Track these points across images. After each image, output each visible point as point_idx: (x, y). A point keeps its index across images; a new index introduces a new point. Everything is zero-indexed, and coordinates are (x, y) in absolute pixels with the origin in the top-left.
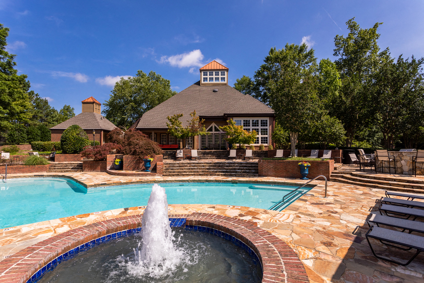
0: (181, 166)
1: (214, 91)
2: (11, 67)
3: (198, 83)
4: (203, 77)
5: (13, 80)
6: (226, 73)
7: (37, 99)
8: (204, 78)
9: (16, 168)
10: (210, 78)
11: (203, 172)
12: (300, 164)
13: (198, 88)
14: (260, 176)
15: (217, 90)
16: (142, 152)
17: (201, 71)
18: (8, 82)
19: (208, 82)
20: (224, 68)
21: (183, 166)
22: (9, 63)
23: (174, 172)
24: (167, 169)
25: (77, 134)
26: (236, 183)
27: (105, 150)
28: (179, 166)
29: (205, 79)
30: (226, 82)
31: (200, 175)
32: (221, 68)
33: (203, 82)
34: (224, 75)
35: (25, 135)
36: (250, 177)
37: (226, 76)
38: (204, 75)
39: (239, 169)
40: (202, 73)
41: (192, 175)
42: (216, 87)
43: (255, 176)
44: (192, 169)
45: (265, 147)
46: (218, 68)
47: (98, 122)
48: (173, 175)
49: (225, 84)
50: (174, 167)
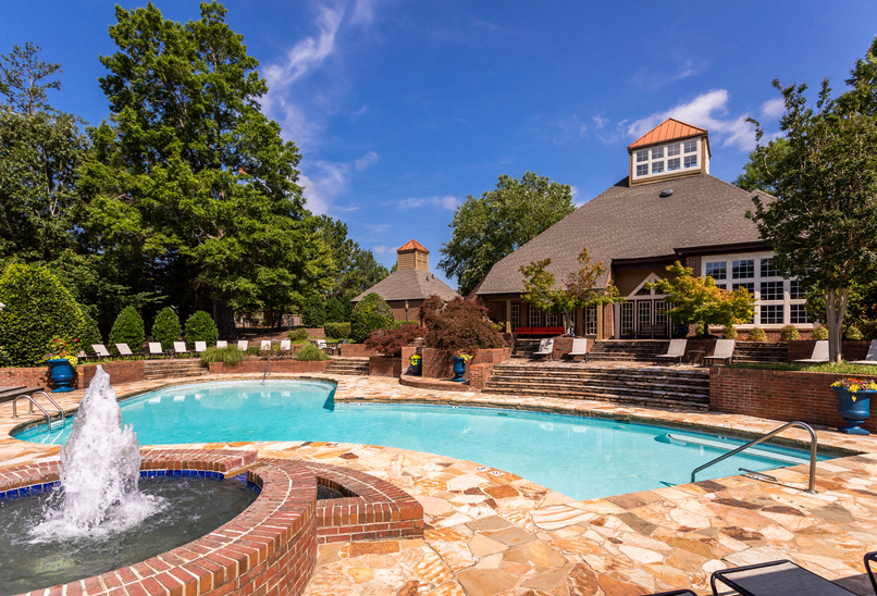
0: (528, 375)
1: (663, 195)
2: (300, 208)
3: (625, 183)
4: (635, 164)
5: (303, 227)
6: (699, 143)
7: (357, 252)
8: (639, 167)
9: (286, 364)
10: (654, 164)
11: (570, 389)
12: (836, 384)
13: (623, 192)
14: (714, 409)
15: (671, 191)
16: (453, 343)
17: (631, 151)
18: (294, 232)
19: (651, 174)
20: (693, 132)
21: (532, 375)
22: (297, 202)
23: (507, 386)
24: (497, 379)
26: (627, 422)
27: (400, 337)
28: (526, 374)
29: (642, 170)
30: (698, 167)
31: (560, 395)
32: (685, 134)
33: (635, 177)
34: (695, 149)
35: (323, 313)
36: (681, 410)
37: (698, 153)
38: (639, 160)
39: (663, 389)
40: (635, 156)
41: (542, 394)
42: (669, 185)
43: (698, 409)
44: (550, 381)
45: (800, 331)
46: (677, 136)
47: (418, 286)
48: (503, 392)
49: (698, 173)
50: (513, 374)
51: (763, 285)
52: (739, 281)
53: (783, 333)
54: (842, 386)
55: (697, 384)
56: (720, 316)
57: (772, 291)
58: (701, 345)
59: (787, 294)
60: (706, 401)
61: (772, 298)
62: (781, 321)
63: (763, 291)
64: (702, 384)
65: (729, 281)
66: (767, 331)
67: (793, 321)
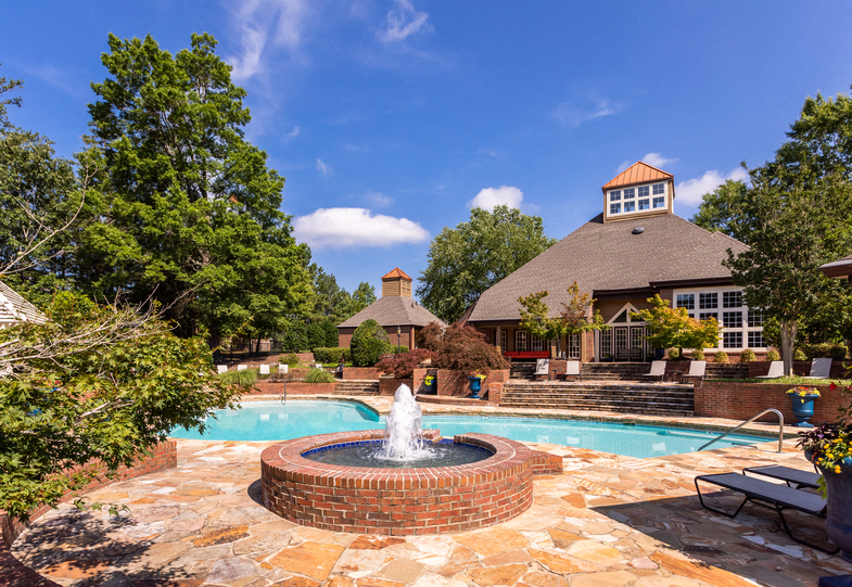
0: (536, 391)
1: (635, 233)
4: (609, 203)
6: (666, 186)
8: (612, 206)
10: (626, 204)
11: (576, 402)
12: (790, 391)
13: (598, 228)
14: (696, 415)
15: (642, 229)
16: (467, 365)
17: (605, 190)
19: (623, 212)
20: (660, 176)
21: (540, 391)
23: (521, 401)
24: (509, 395)
25: (373, 335)
26: (633, 424)
27: (410, 360)
28: (534, 391)
29: (615, 208)
30: (666, 207)
31: (569, 407)
32: (653, 177)
33: (609, 214)
34: (662, 192)
37: (665, 195)
38: (612, 199)
39: (654, 400)
40: (609, 195)
41: (553, 407)
42: (640, 223)
44: (557, 396)
45: (757, 354)
46: (647, 179)
47: (406, 313)
48: (518, 406)
49: (665, 213)
50: (523, 391)
51: (725, 314)
52: (705, 311)
53: (743, 356)
54: (794, 393)
55: (681, 396)
56: (693, 341)
57: (732, 320)
58: (679, 365)
59: (745, 323)
60: (692, 408)
61: (732, 326)
62: (740, 346)
63: (725, 320)
64: (686, 396)
65: (697, 311)
66: (729, 354)
67: (751, 345)
